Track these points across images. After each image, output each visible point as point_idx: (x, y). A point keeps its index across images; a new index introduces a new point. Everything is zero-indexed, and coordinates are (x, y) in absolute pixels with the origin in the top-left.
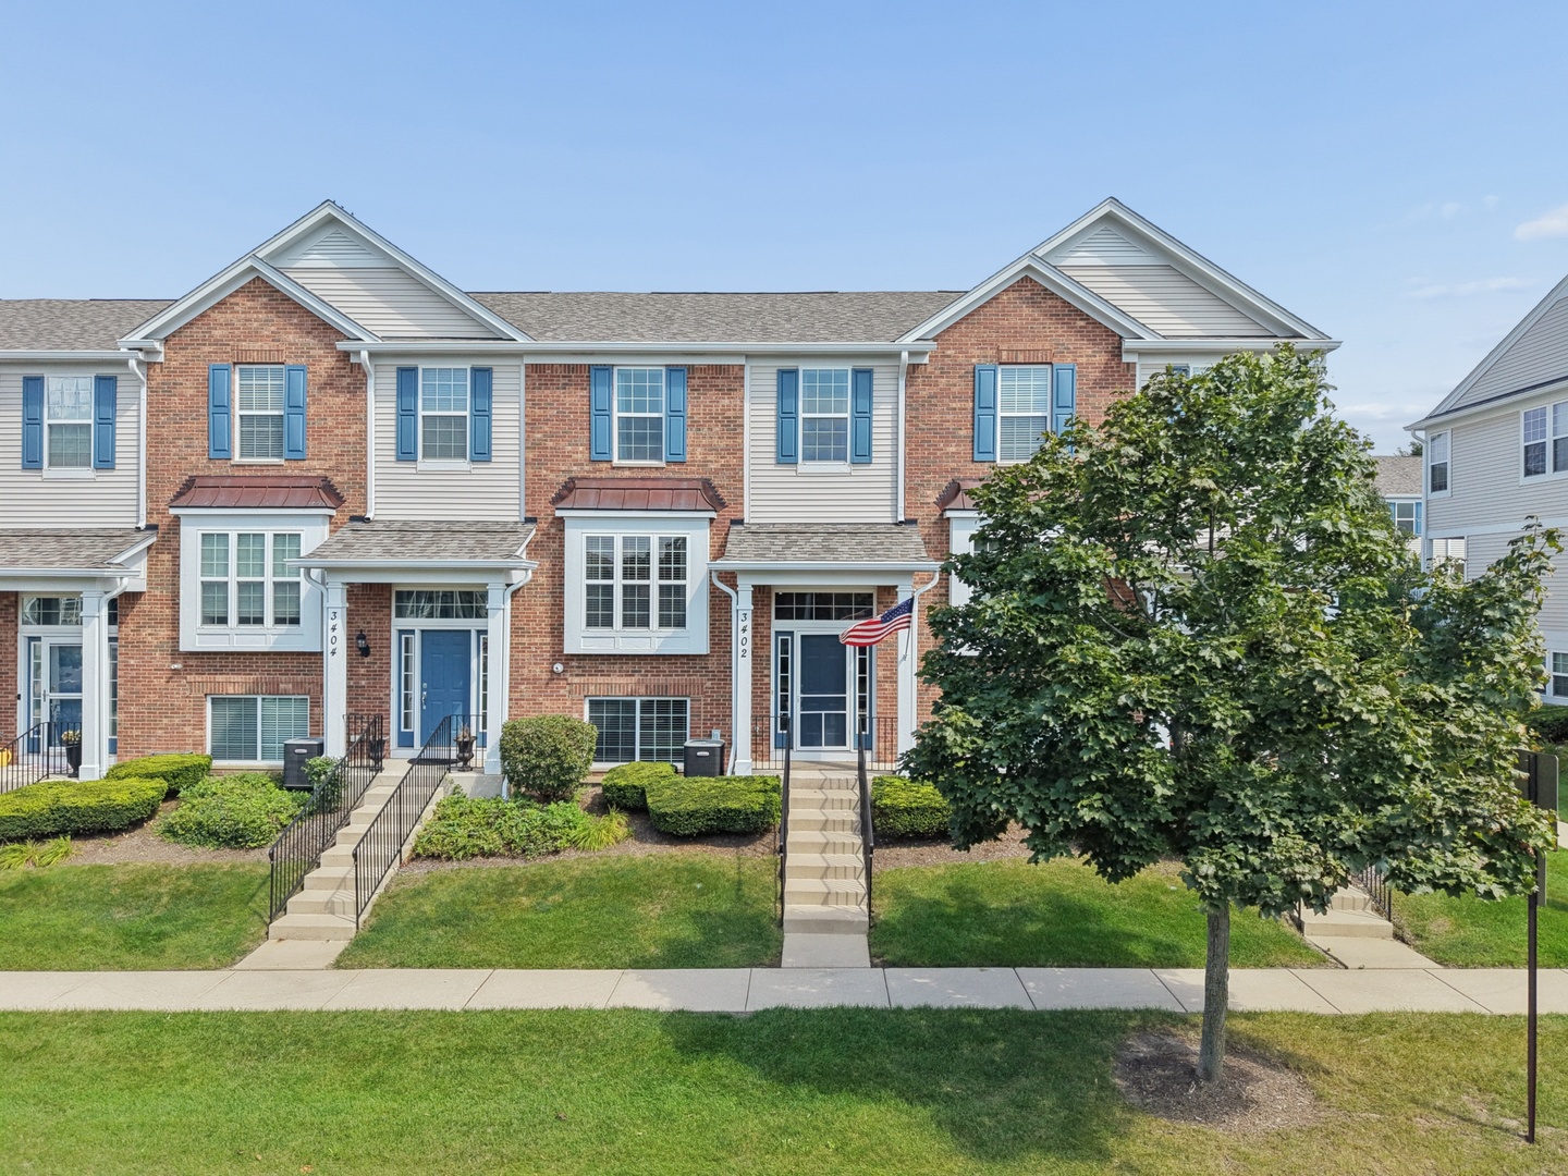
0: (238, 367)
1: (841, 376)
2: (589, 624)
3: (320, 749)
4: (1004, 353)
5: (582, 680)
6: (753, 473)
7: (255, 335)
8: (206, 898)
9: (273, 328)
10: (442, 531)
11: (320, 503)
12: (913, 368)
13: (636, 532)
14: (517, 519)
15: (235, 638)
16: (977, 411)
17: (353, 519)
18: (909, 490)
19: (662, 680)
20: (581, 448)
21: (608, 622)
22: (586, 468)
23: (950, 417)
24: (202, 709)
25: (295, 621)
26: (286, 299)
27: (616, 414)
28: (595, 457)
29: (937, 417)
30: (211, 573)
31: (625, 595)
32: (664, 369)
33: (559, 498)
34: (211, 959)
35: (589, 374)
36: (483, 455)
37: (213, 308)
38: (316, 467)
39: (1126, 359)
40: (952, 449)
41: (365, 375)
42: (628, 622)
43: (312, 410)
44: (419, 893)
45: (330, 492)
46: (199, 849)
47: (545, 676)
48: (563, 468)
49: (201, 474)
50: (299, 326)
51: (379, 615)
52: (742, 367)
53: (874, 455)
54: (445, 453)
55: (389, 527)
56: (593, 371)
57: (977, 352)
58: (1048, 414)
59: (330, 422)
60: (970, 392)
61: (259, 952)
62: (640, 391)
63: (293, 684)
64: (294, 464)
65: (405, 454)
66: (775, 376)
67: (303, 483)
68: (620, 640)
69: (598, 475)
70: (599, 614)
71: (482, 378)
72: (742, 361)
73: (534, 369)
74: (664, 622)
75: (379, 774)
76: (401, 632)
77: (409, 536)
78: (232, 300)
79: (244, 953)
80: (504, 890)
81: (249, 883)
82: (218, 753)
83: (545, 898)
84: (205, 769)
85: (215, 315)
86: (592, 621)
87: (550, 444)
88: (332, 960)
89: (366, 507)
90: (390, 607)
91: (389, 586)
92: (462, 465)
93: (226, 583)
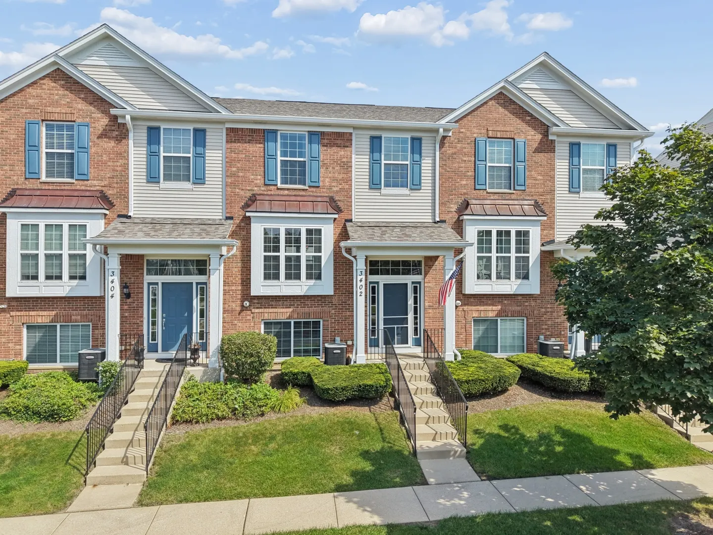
0: (44, 123)
1: (404, 141)
2: (265, 278)
3: (103, 356)
4: (490, 132)
5: (260, 310)
6: (357, 194)
7: (56, 104)
8: (38, 459)
9: (68, 100)
10: (177, 224)
11: (100, 206)
12: (444, 138)
13: (293, 226)
14: (221, 218)
15: (43, 288)
16: (477, 162)
17: (120, 216)
18: (441, 204)
19: (307, 310)
20: (259, 177)
21: (277, 277)
22: (263, 189)
23: (463, 165)
24: (20, 332)
25: (83, 278)
26: (77, 83)
27: (279, 158)
28: (267, 182)
29: (456, 165)
30: (27, 249)
31: (286, 261)
32: (307, 133)
33: (247, 206)
34: (49, 505)
35: (263, 135)
36: (200, 180)
37: (28, 86)
38: (95, 184)
39: (551, 138)
40: (464, 182)
41: (127, 130)
42: (288, 277)
43: (93, 150)
44: (184, 447)
45: (105, 200)
46: (27, 424)
47: (238, 309)
48: (249, 188)
49: (20, 187)
50: (84, 99)
51: (136, 274)
52: (351, 134)
53: (422, 185)
54: (177, 178)
55: (144, 222)
56: (266, 133)
57: (476, 131)
58: (512, 165)
59: (105, 158)
60: (473, 152)
61: (82, 496)
62: (293, 146)
63: (81, 315)
64: (81, 183)
65: (152, 178)
66: (369, 140)
67: (88, 194)
68: (284, 287)
69: (269, 193)
70: (271, 273)
71: (200, 136)
72: (351, 130)
73: (230, 131)
74: (309, 277)
75: (142, 370)
76: (149, 284)
77: (158, 226)
78: (42, 82)
79: (72, 498)
80: (239, 442)
81: (67, 446)
82: (31, 359)
83: (266, 445)
84: (24, 370)
85: (30, 90)
86: (267, 277)
87: (241, 174)
88: (135, 499)
89: (128, 210)
90: (143, 269)
91: (141, 257)
92: (187, 185)
93: (37, 255)
